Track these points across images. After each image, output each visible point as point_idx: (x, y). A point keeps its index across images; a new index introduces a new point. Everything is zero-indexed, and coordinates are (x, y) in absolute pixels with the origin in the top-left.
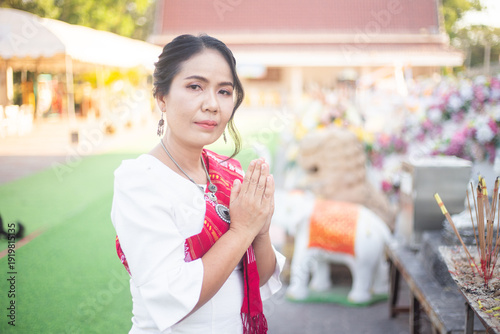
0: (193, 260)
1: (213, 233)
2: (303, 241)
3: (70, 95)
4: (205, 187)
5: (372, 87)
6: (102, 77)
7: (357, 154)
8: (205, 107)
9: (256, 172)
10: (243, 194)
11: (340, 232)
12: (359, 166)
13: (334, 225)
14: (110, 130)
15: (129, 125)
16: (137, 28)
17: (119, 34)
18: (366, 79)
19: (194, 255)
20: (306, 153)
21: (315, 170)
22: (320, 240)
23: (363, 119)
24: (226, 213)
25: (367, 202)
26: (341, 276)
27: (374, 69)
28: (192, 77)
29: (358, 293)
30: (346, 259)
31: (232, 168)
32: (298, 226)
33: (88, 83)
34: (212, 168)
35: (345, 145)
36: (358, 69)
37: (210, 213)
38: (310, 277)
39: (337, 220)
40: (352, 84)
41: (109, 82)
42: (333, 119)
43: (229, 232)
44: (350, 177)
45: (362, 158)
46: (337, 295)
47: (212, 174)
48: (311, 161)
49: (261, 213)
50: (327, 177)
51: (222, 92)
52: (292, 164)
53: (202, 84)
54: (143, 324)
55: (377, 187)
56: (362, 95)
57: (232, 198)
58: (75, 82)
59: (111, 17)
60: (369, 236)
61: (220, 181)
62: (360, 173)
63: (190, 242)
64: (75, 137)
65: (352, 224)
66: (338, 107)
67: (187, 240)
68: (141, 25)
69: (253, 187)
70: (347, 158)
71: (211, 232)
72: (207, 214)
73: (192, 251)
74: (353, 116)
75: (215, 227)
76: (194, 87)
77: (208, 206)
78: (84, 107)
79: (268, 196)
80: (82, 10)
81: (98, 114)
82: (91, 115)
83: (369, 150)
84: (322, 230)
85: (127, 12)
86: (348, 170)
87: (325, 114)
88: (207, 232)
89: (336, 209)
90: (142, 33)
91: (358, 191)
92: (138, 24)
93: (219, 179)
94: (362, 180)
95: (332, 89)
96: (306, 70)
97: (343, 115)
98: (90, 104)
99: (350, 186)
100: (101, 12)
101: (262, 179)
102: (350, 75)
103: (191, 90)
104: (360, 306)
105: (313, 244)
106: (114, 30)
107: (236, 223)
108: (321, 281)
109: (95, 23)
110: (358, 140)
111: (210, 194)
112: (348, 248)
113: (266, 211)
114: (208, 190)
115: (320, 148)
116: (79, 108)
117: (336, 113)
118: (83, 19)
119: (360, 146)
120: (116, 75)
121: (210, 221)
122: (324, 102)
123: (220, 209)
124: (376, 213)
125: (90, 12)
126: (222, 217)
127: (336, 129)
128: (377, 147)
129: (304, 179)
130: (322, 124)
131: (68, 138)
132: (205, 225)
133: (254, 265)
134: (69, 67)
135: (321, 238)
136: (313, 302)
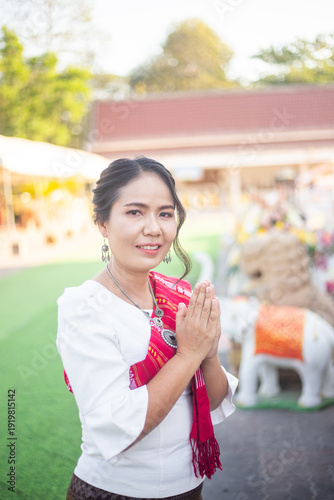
0: (138, 387)
1: (159, 359)
2: (249, 348)
3: (10, 207)
4: (151, 312)
5: (311, 185)
6: (40, 188)
7: (300, 257)
8: (147, 231)
9: (201, 295)
10: (189, 318)
11: (286, 337)
12: (303, 270)
13: (280, 331)
14: (50, 240)
15: (69, 234)
16: (74, 137)
17: (55, 143)
18: (305, 177)
19: (139, 382)
20: (248, 258)
21: (258, 275)
22: (267, 346)
23: (303, 218)
24: (173, 338)
25: (312, 305)
26: (289, 381)
27: (312, 166)
28: (131, 205)
29: (308, 398)
30: (295, 364)
31: (180, 290)
32: (244, 332)
33: (27, 194)
34: (159, 292)
35: (287, 248)
36: (296, 168)
37: (155, 339)
38: (259, 384)
39: (283, 325)
40: (290, 184)
41: (47, 193)
42: (274, 222)
43: (175, 358)
44: (295, 281)
45: (306, 260)
46: (286, 401)
47: (158, 298)
48: (254, 266)
49: (207, 337)
50: (271, 281)
51: (162, 215)
52: (235, 269)
53: (142, 210)
54: (91, 451)
55: (322, 289)
56: (302, 194)
57: (178, 321)
58: (13, 193)
59: (46, 127)
60: (316, 339)
61: (166, 304)
62: (304, 276)
63: (135, 368)
64: (16, 249)
65: (299, 328)
66: (278, 209)
67: (132, 367)
68: (77, 134)
69: (198, 310)
70: (291, 261)
71: (155, 358)
72: (153, 340)
73: (137, 378)
74: (293, 218)
75: (161, 353)
76: (133, 213)
77: (153, 332)
78: (23, 218)
79: (213, 319)
80: (18, 122)
81: (38, 224)
82: (31, 225)
83: (311, 252)
84: (269, 336)
85: (62, 122)
86: (292, 274)
87: (266, 217)
88: (151, 358)
89: (282, 314)
90: (78, 141)
91: (302, 295)
92: (74, 133)
93: (166, 303)
94: (306, 283)
95: (271, 187)
96: (244, 171)
97: (284, 218)
98: (30, 215)
99: (295, 289)
100: (37, 123)
101: (207, 302)
102: (288, 174)
103: (131, 215)
104: (310, 410)
105: (259, 351)
106: (50, 140)
107: (182, 348)
108: (270, 387)
109: (30, 134)
110: (300, 243)
111: (156, 319)
112: (296, 353)
113: (212, 334)
114: (154, 316)
115: (262, 252)
116: (19, 219)
117: (277, 216)
118: (18, 131)
119: (303, 249)
120: (54, 184)
121: (155, 347)
122: (264, 205)
123: (165, 334)
124: (321, 316)
125: (26, 124)
126: (168, 342)
127: (277, 233)
128: (319, 248)
129: (248, 285)
130: (262, 228)
131: (9, 250)
132: (150, 352)
133: (204, 389)
134: (7, 180)
135: (268, 344)
136: (262, 408)
